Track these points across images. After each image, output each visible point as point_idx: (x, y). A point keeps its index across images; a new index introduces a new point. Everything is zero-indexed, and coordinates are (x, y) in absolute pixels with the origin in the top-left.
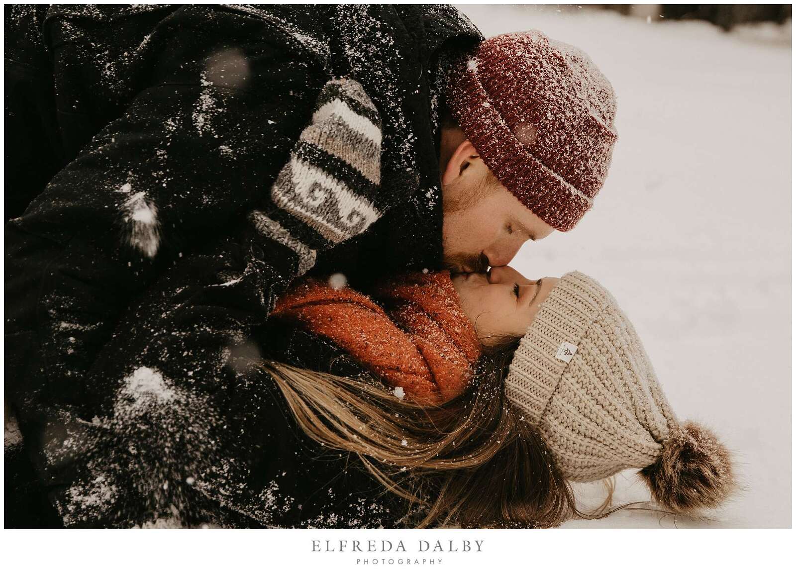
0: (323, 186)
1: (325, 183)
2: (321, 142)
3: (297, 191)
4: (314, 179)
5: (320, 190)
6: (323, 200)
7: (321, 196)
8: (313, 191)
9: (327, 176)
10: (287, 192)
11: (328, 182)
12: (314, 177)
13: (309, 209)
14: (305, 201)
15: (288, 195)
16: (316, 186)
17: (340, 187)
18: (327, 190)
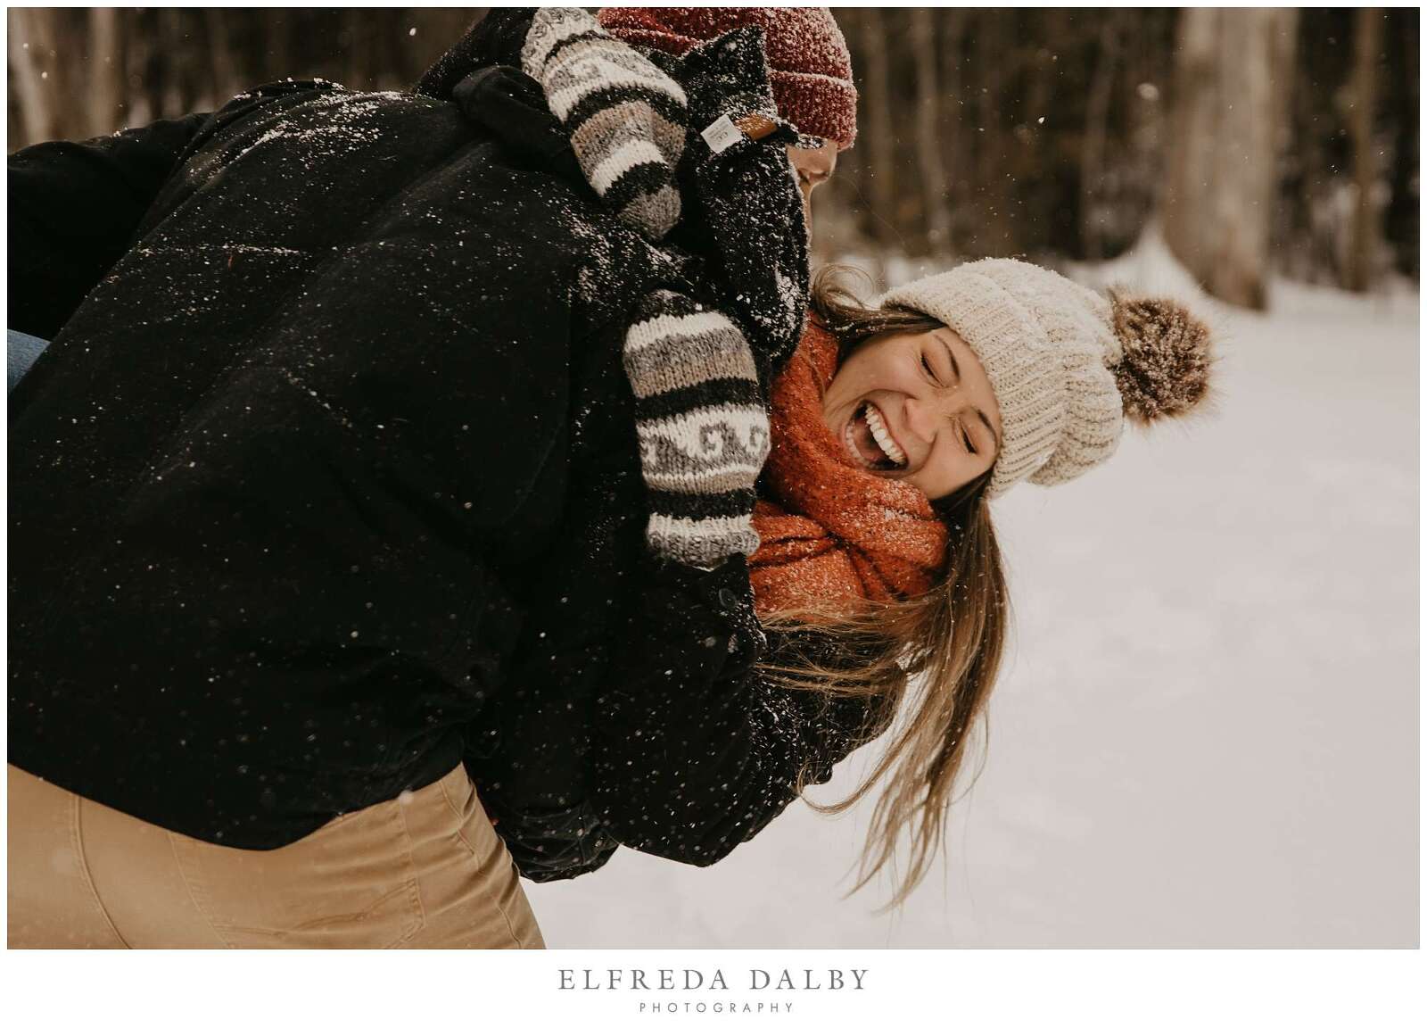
0: (711, 425)
1: (710, 420)
2: (678, 379)
3: (691, 455)
4: (698, 427)
5: (711, 433)
6: (722, 440)
7: (715, 438)
8: (706, 440)
9: (708, 412)
10: (684, 466)
11: (714, 416)
12: (696, 424)
13: (719, 462)
14: (707, 458)
15: (686, 468)
16: (705, 430)
17: (727, 411)
18: (718, 426)
